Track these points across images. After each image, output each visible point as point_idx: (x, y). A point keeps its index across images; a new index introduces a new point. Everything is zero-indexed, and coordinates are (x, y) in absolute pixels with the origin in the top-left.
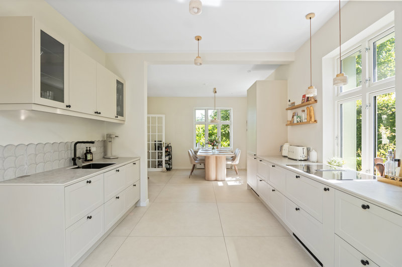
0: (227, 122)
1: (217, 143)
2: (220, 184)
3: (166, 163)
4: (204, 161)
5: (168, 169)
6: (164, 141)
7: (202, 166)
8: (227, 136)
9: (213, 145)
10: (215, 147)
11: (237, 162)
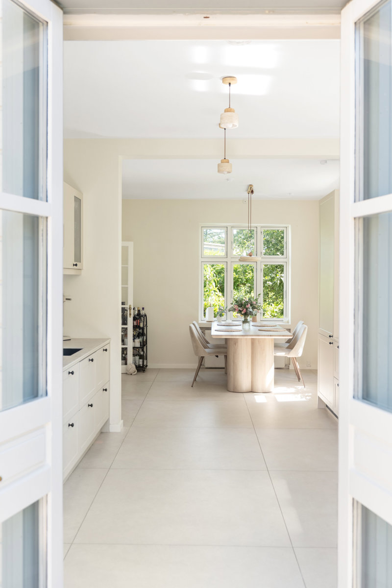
0: (277, 260)
1: (254, 308)
2: (259, 398)
3: (134, 355)
4: (224, 348)
5: (141, 369)
6: (130, 303)
7: (220, 362)
8: (277, 290)
9: (246, 314)
10: (249, 318)
11: (298, 351)
